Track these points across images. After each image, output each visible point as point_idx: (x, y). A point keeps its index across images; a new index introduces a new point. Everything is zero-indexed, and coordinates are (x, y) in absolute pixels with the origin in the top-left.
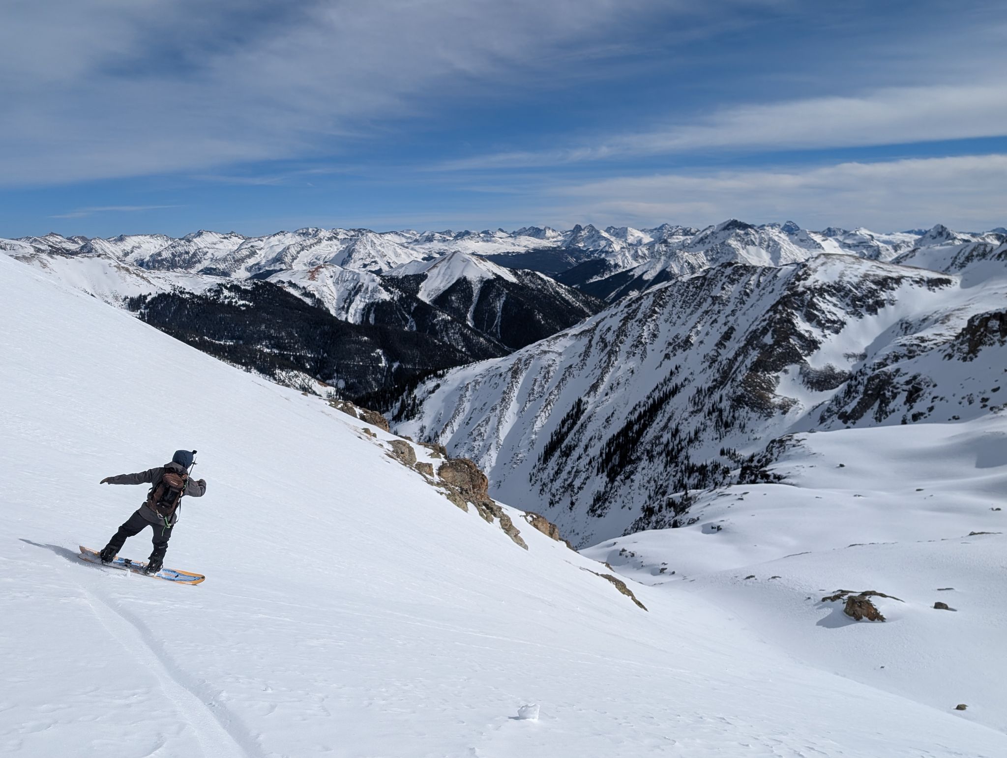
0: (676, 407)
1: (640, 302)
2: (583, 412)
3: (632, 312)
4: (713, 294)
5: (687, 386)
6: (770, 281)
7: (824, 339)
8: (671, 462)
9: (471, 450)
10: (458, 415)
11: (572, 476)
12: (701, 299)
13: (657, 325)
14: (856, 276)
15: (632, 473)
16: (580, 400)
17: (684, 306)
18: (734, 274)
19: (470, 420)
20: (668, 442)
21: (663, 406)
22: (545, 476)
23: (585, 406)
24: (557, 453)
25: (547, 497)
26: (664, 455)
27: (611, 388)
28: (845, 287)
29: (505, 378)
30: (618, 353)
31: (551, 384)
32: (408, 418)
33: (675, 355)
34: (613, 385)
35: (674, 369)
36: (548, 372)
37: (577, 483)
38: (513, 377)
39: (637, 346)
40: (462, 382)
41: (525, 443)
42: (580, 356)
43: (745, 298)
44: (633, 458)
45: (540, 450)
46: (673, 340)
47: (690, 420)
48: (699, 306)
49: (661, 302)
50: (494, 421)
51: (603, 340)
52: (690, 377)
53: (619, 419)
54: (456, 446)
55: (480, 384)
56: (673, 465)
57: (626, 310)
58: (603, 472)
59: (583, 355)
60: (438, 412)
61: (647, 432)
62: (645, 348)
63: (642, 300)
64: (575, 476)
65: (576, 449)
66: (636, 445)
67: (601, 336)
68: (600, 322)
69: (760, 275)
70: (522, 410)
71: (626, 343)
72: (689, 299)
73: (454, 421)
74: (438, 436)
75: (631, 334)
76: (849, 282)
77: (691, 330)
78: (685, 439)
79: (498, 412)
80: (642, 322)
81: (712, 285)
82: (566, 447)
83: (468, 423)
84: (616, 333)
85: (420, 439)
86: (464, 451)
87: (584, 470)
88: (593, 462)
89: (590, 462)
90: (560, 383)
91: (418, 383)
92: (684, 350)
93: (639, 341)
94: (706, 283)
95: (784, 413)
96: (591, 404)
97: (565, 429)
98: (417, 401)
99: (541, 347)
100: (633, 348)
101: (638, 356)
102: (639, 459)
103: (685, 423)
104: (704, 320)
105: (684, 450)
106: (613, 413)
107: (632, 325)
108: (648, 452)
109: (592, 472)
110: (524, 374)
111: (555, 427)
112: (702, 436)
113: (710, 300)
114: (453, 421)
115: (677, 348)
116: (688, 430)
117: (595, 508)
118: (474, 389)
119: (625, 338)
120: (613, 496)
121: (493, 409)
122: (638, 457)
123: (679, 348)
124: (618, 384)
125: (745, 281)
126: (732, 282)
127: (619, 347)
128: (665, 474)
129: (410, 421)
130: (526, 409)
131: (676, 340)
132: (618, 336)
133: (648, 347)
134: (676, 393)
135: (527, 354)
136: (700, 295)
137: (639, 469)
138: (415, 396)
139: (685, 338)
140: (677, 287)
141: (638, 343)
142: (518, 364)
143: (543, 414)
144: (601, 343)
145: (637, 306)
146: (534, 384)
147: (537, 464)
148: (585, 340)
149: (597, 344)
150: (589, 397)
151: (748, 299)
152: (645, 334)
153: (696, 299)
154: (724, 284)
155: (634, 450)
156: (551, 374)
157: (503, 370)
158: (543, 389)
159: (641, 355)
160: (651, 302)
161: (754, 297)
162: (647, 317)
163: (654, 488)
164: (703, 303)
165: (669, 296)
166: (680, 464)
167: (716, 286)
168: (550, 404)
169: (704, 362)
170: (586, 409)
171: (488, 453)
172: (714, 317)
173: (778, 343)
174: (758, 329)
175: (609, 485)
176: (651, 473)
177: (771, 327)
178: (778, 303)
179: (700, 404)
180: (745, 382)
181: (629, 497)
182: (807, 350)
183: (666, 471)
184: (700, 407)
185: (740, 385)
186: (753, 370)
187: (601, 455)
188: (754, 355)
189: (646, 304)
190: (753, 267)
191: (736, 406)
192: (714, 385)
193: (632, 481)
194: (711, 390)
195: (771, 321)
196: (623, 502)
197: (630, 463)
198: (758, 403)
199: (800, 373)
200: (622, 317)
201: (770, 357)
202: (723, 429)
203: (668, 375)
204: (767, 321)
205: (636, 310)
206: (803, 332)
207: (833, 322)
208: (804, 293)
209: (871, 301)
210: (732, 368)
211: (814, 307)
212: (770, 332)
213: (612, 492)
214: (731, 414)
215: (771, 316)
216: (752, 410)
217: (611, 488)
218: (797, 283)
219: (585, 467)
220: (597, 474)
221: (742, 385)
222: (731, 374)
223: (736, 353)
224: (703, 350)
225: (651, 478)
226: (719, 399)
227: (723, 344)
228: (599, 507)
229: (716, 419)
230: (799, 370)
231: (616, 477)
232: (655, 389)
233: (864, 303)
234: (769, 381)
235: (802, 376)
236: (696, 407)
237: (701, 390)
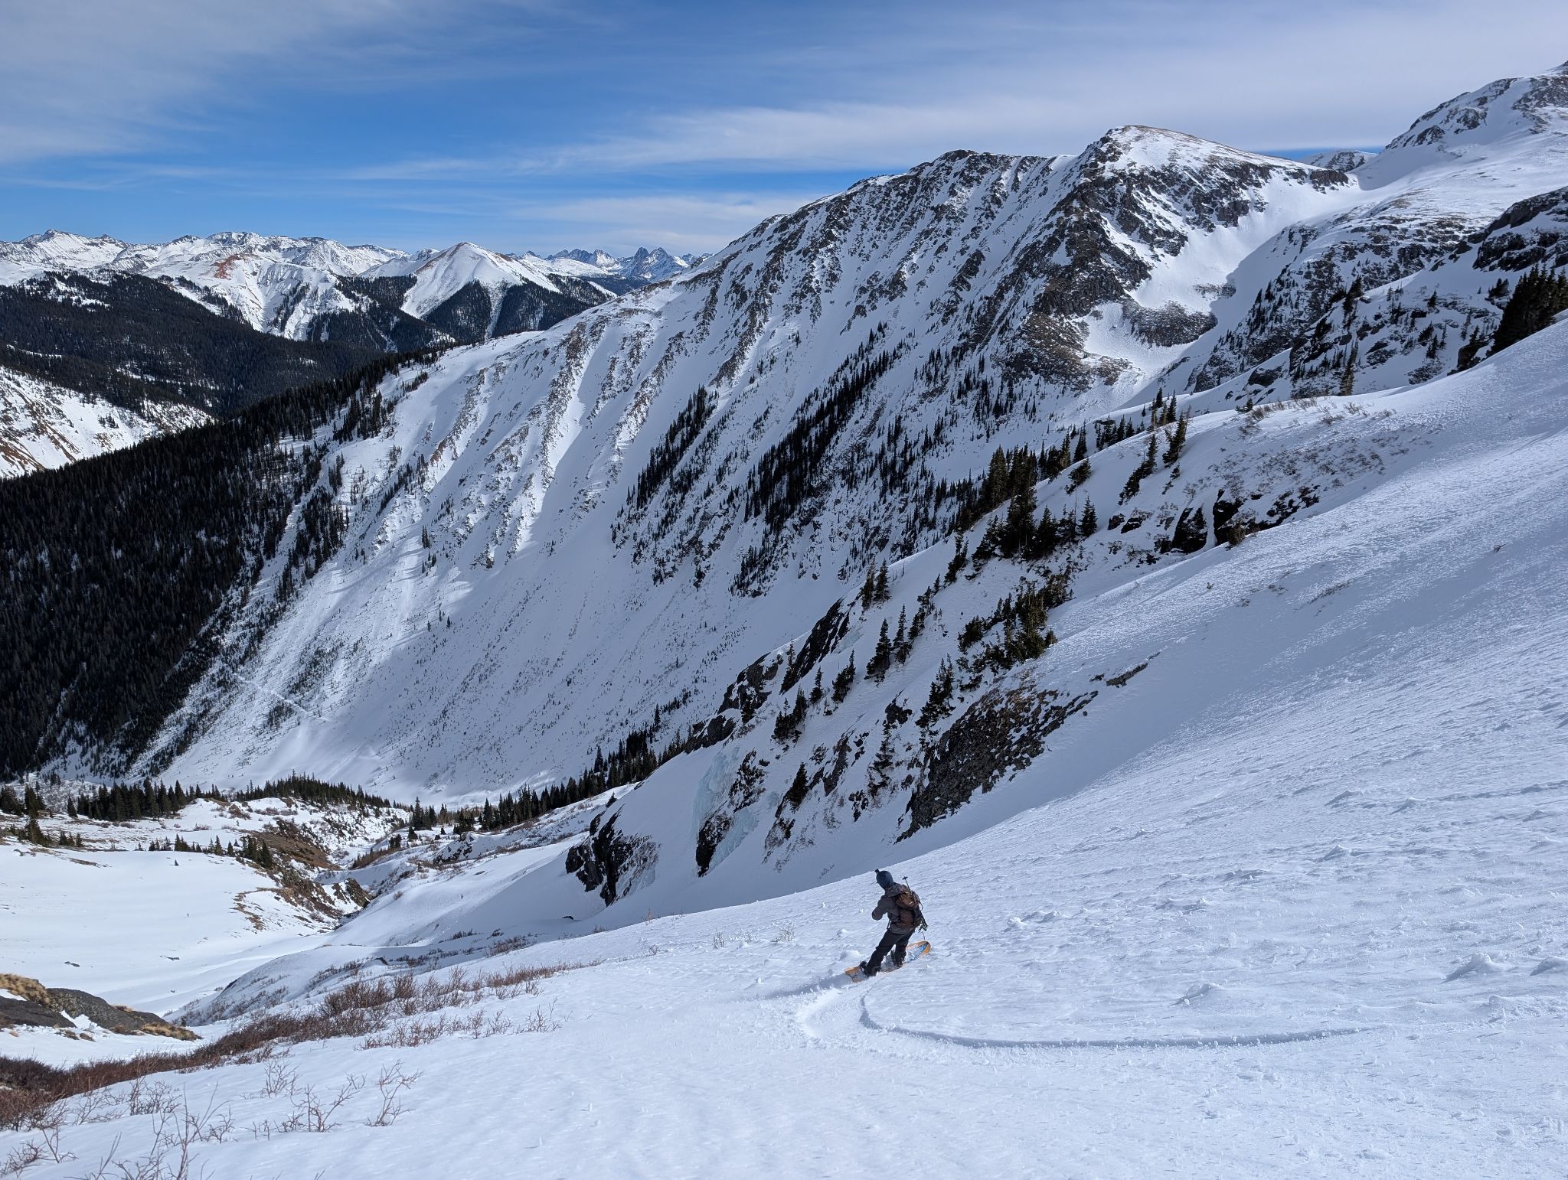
0: (888, 392)
1: (802, 221)
2: (710, 412)
3: (789, 238)
4: (934, 204)
5: (904, 356)
6: (1037, 178)
7: (1156, 263)
8: (893, 484)
9: (493, 487)
10: (465, 427)
11: (697, 525)
12: (913, 213)
13: (837, 259)
14: (1198, 159)
15: (815, 512)
16: (702, 392)
17: (882, 226)
18: (970, 169)
19: (487, 435)
20: (883, 452)
21: (864, 392)
22: (641, 529)
23: (713, 403)
24: (665, 487)
25: (648, 566)
26: (877, 473)
27: (761, 370)
28: (1181, 176)
29: (555, 357)
30: (769, 309)
31: (645, 367)
32: (364, 434)
33: (874, 308)
34: (762, 363)
35: (875, 331)
36: (638, 347)
37: (707, 537)
38: (569, 356)
39: (803, 296)
40: (471, 369)
41: (598, 469)
42: (695, 318)
43: (994, 207)
44: (815, 486)
45: (630, 481)
46: (869, 282)
47: (921, 409)
48: (911, 224)
49: (841, 221)
50: (535, 433)
51: (737, 288)
52: (908, 341)
53: (778, 422)
54: (462, 481)
55: (507, 371)
56: (898, 490)
57: (778, 235)
58: (757, 513)
59: (701, 315)
60: (425, 422)
61: (838, 438)
62: (817, 299)
63: (807, 218)
64: (702, 526)
65: (701, 477)
66: (818, 461)
67: (734, 282)
68: (729, 259)
69: (1018, 170)
70: (589, 416)
71: (781, 290)
72: (892, 215)
73: (458, 437)
74: (426, 465)
75: (790, 276)
76: (1186, 168)
77: (901, 264)
78: (916, 443)
79: (543, 417)
80: (809, 254)
81: (932, 189)
82: (682, 474)
83: (484, 441)
84: (761, 275)
85: (390, 472)
86: (477, 490)
87: (720, 512)
88: (736, 499)
89: (731, 498)
90: (660, 364)
91: (384, 373)
92: (891, 299)
93: (805, 287)
94: (919, 188)
95: (1110, 382)
96: (724, 398)
97: (677, 443)
98: (382, 404)
99: (621, 304)
100: (796, 300)
101: (805, 313)
102: (826, 487)
103: (913, 415)
104: (923, 247)
105: (916, 463)
106: (767, 412)
107: (791, 262)
108: (844, 473)
109: (734, 516)
110: (591, 351)
111: (658, 441)
112: (948, 434)
113: (929, 214)
114: (454, 437)
115: (878, 295)
116: (916, 427)
117: (746, 580)
118: (495, 380)
119: (779, 283)
120: (780, 556)
121: (533, 413)
122: (824, 483)
123: (881, 295)
124: (772, 362)
125: (991, 181)
126: (968, 182)
127: (770, 297)
128: (883, 507)
129: (369, 440)
130: (597, 412)
131: (874, 282)
132: (766, 280)
133: (823, 296)
134: (884, 369)
135: (595, 316)
136: (911, 206)
137: (829, 504)
138: (379, 396)
139: (891, 278)
140: (868, 195)
141: (805, 289)
142: (579, 333)
143: (631, 419)
144: (735, 294)
145: (797, 227)
146: (612, 368)
147: (626, 508)
148: (704, 291)
149: (727, 296)
150: (718, 386)
151: (999, 210)
152: (817, 275)
153: (903, 214)
154: (953, 185)
155: (814, 470)
156: (643, 348)
157: (550, 345)
158: (629, 377)
159: (812, 311)
160: (824, 220)
161: (1009, 205)
162: (817, 245)
163: (862, 533)
164: (917, 219)
165: (855, 211)
166: (912, 488)
167: (938, 190)
168: (644, 402)
169: (932, 314)
170: (714, 407)
171: (527, 492)
172: (941, 241)
173: (1080, 263)
174: (1039, 242)
175: (772, 537)
176: (853, 509)
177: (1062, 236)
178: (1071, 197)
179: (939, 379)
180: (1028, 330)
181: (812, 556)
182: (1131, 279)
183: (885, 502)
184: (940, 384)
185: (1020, 335)
186: (1041, 310)
187: (751, 483)
188: (1037, 286)
189: (815, 223)
190: (1003, 158)
191: (1014, 374)
192: (964, 344)
193: (816, 526)
194: (959, 353)
195: (1062, 226)
196: (801, 567)
197: (809, 495)
198: (1058, 367)
199: (1125, 316)
200: (772, 247)
201: (1069, 288)
202: (992, 418)
203: (866, 342)
204: (1055, 228)
205: (796, 234)
206: (1121, 247)
207: (1168, 234)
208: (1114, 180)
209: (1225, 202)
210: (996, 312)
211: (1134, 205)
212: (1063, 245)
213: (778, 548)
214: (1006, 391)
215: (1061, 218)
216: (1047, 379)
217: (776, 542)
218: (1101, 165)
219: (721, 507)
220: (746, 520)
221: (1024, 335)
222: (994, 322)
223: (1000, 287)
224: (926, 296)
225: (853, 518)
226: (977, 367)
227: (966, 282)
228: (753, 578)
229: (975, 402)
230: (1121, 312)
231: (783, 522)
232: (843, 368)
233: (1214, 205)
234: (1070, 331)
235: (1128, 321)
236: (932, 385)
237: (939, 354)
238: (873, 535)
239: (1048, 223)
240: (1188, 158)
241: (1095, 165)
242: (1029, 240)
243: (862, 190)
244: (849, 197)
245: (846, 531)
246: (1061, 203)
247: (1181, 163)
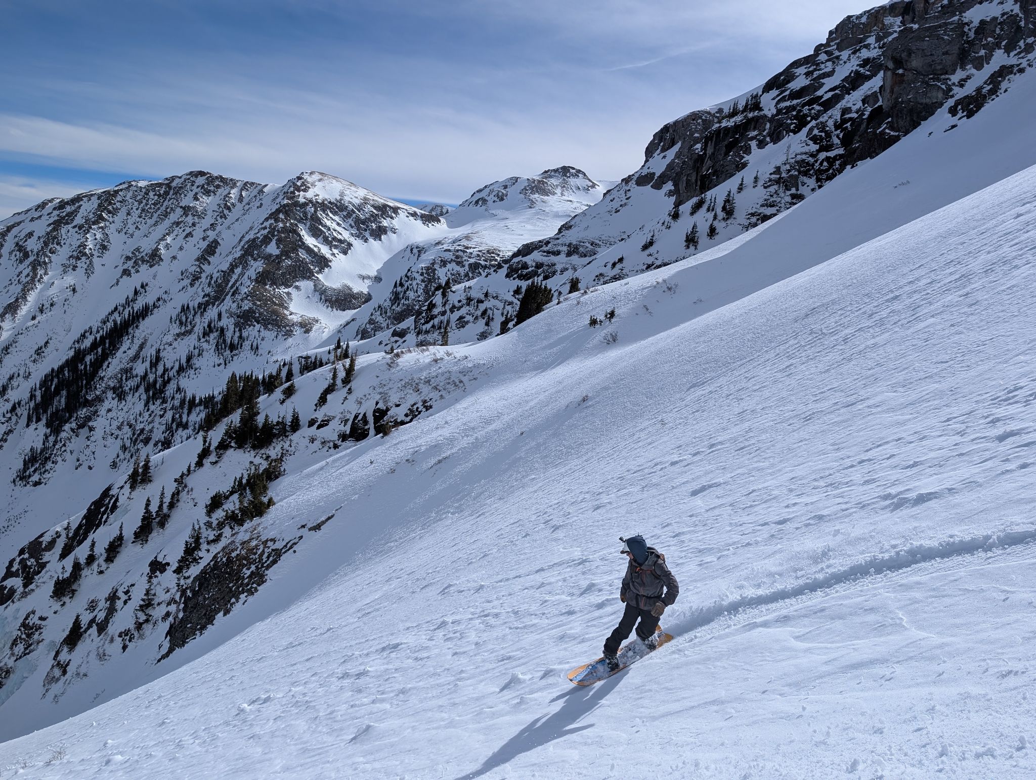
0: (149, 331)
3: (67, 215)
4: (183, 204)
5: (161, 307)
6: (255, 196)
7: (334, 258)
8: (155, 397)
13: (107, 235)
14: (357, 198)
15: (89, 419)
17: (143, 215)
18: (208, 184)
20: (146, 374)
21: (130, 330)
26: (142, 389)
27: (41, 311)
28: (346, 207)
30: (49, 266)
33: (138, 271)
34: (43, 305)
35: (139, 288)
39: (78, 258)
43: (226, 212)
44: (90, 398)
46: (133, 253)
47: (175, 344)
48: (166, 216)
49: (110, 208)
51: (20, 247)
52: (165, 297)
53: (57, 350)
56: (159, 402)
57: (56, 212)
58: (38, 420)
61: (109, 363)
62: (91, 262)
63: (81, 203)
66: (93, 380)
67: (17, 244)
68: (13, 226)
69: (242, 189)
71: (59, 253)
72: (150, 208)
75: (67, 243)
76: (349, 203)
77: (158, 243)
78: (172, 368)
80: (84, 229)
81: (181, 194)
84: (42, 240)
88: (18, 409)
89: (13, 409)
92: (151, 266)
93: (80, 252)
94: (171, 192)
95: (307, 331)
96: (8, 330)
100: (73, 261)
101: (80, 271)
102: (99, 400)
103: (169, 349)
104: (175, 233)
105: (172, 382)
106: (47, 343)
107: (68, 233)
108: (114, 389)
109: (17, 422)
112: (196, 362)
113: (179, 211)
115: (140, 262)
116: (173, 356)
117: (27, 473)
119: (58, 247)
120: (59, 453)
122: (97, 397)
123: (143, 263)
124: (52, 305)
125: (224, 194)
126: (207, 193)
127: (50, 257)
128: (146, 414)
131: (137, 254)
132: (46, 244)
133: (95, 260)
134: (147, 315)
136: (166, 203)
137: (102, 412)
139: (150, 252)
140: (131, 192)
141: (80, 253)
144: (18, 253)
145: (73, 208)
149: (11, 253)
151: (230, 214)
152: (90, 244)
153: (159, 209)
154: (196, 194)
155: (89, 387)
159: (86, 270)
160: (96, 206)
161: (237, 211)
162: (90, 223)
163: (130, 434)
164: (170, 213)
165: (121, 202)
166: (169, 400)
167: (186, 196)
169: (183, 279)
172: (188, 230)
173: (285, 254)
174: (258, 238)
175: (52, 439)
176: (122, 416)
177: (273, 236)
178: (278, 211)
179: (189, 324)
180: (251, 295)
181: (88, 452)
182: (318, 267)
183: (148, 410)
184: (189, 327)
185: (246, 298)
186: (260, 282)
187: (32, 397)
188: (257, 266)
189: (88, 208)
190: (231, 180)
191: (242, 323)
192: (207, 301)
193: (91, 429)
194: (203, 307)
195: (273, 230)
196: (78, 460)
197: (85, 406)
198: (273, 320)
199: (315, 290)
200: (51, 220)
201: (279, 269)
202: (228, 352)
203: (131, 296)
204: (268, 230)
205: (72, 213)
206: (312, 246)
207: (340, 241)
208: (305, 205)
209: (374, 226)
210: (229, 281)
211: (319, 221)
212: (274, 242)
213: (57, 447)
214: (237, 334)
215: (272, 224)
216: (266, 328)
217: (55, 442)
218: (297, 193)
219: (4, 416)
220: (28, 426)
221: (249, 298)
222: (228, 287)
223: (231, 264)
224: (178, 267)
225: (123, 422)
226: (216, 317)
227: (207, 260)
228: (35, 471)
229: (215, 341)
230: (313, 287)
231: (61, 426)
232: (112, 312)
233: (367, 226)
234: (280, 297)
235: (317, 293)
236: (183, 328)
237: (188, 307)
238: (139, 435)
239: (263, 226)
240: (351, 196)
241: (293, 193)
242: (251, 236)
243: (127, 188)
244: (116, 192)
245: (117, 432)
246: (272, 214)
247: (347, 199)
